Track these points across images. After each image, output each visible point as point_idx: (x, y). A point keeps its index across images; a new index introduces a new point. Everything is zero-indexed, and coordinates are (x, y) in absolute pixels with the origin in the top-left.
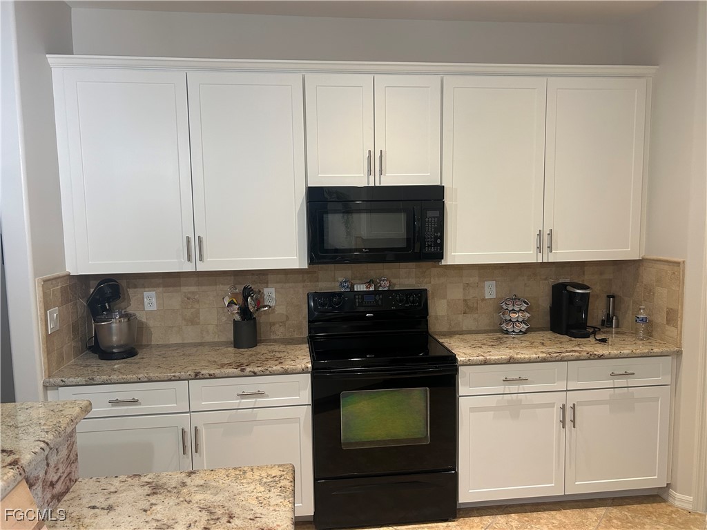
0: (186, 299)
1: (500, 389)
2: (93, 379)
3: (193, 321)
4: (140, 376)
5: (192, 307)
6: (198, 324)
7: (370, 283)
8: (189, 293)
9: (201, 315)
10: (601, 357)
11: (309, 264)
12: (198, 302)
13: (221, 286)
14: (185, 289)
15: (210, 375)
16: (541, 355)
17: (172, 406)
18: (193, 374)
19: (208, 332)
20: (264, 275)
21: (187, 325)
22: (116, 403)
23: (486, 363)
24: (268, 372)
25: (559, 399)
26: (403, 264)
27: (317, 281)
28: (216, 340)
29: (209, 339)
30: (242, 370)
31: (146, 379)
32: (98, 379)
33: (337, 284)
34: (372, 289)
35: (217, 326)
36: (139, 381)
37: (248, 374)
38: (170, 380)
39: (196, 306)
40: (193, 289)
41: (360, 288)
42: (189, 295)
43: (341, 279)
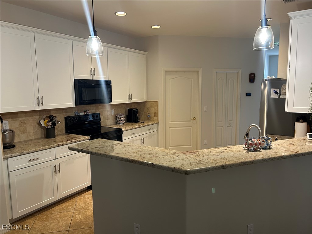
0: (21, 123)
1: (130, 137)
2: (23, 152)
3: (24, 132)
4: (40, 148)
5: (24, 126)
6: (26, 133)
7: (84, 112)
8: (22, 120)
9: (27, 129)
10: (147, 125)
11: (76, 105)
12: (26, 124)
13: (35, 117)
14: (20, 119)
15: (63, 144)
16: (138, 126)
17: (50, 158)
18: (57, 145)
19: (30, 135)
20: (50, 111)
21: (22, 134)
22: (30, 161)
23: (128, 130)
24: (79, 141)
25: (140, 137)
26: (92, 105)
27: (67, 113)
28: (33, 138)
29: (30, 138)
30: (72, 141)
31: (42, 149)
32: (25, 152)
33: (73, 113)
34: (86, 114)
35: (33, 132)
36: (40, 150)
37: (74, 142)
38: (50, 148)
39: (25, 125)
40: (24, 118)
41: (82, 114)
42: (22, 121)
43: (74, 111)
